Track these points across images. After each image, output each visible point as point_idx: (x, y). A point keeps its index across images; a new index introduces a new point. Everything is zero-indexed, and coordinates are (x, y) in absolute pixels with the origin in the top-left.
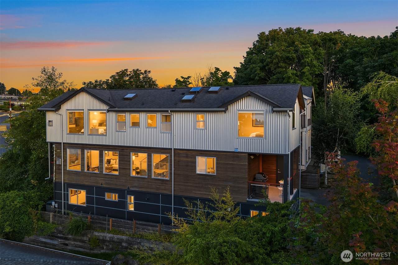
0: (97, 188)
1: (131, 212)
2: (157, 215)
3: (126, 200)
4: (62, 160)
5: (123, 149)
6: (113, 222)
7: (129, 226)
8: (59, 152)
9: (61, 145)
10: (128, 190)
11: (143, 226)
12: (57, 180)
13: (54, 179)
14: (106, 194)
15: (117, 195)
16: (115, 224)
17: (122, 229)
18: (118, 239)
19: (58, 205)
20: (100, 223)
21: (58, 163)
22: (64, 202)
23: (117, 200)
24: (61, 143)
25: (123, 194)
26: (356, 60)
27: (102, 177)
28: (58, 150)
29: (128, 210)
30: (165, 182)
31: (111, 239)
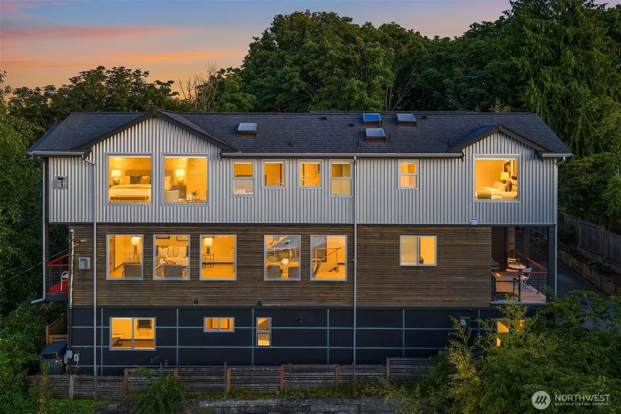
0: (183, 309)
1: (264, 349)
2: (320, 347)
3: (253, 328)
4: (95, 260)
5: (246, 230)
6: (233, 374)
7: (270, 377)
8: (84, 242)
9: (93, 228)
10: (257, 308)
11: (300, 374)
12: (77, 304)
13: (71, 302)
14: (207, 320)
15: (232, 320)
16: (238, 377)
17: (253, 385)
18: (257, 407)
19: (80, 357)
20: (203, 381)
21: (82, 266)
22: (97, 348)
23: (232, 329)
24: (92, 224)
25: (244, 316)
26: (441, 70)
27: (197, 288)
28: (83, 238)
29: (257, 347)
30: (337, 286)
31: (242, 409)
